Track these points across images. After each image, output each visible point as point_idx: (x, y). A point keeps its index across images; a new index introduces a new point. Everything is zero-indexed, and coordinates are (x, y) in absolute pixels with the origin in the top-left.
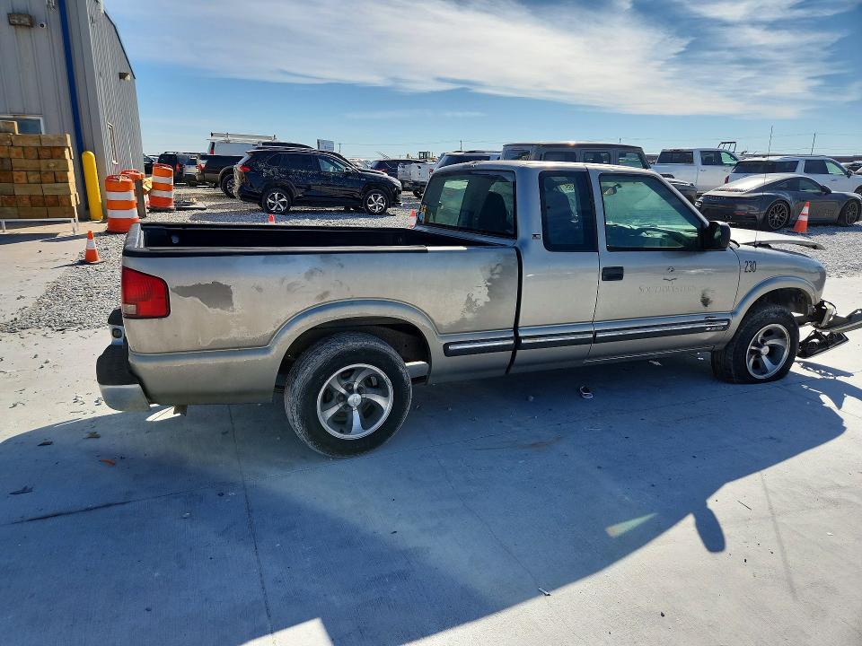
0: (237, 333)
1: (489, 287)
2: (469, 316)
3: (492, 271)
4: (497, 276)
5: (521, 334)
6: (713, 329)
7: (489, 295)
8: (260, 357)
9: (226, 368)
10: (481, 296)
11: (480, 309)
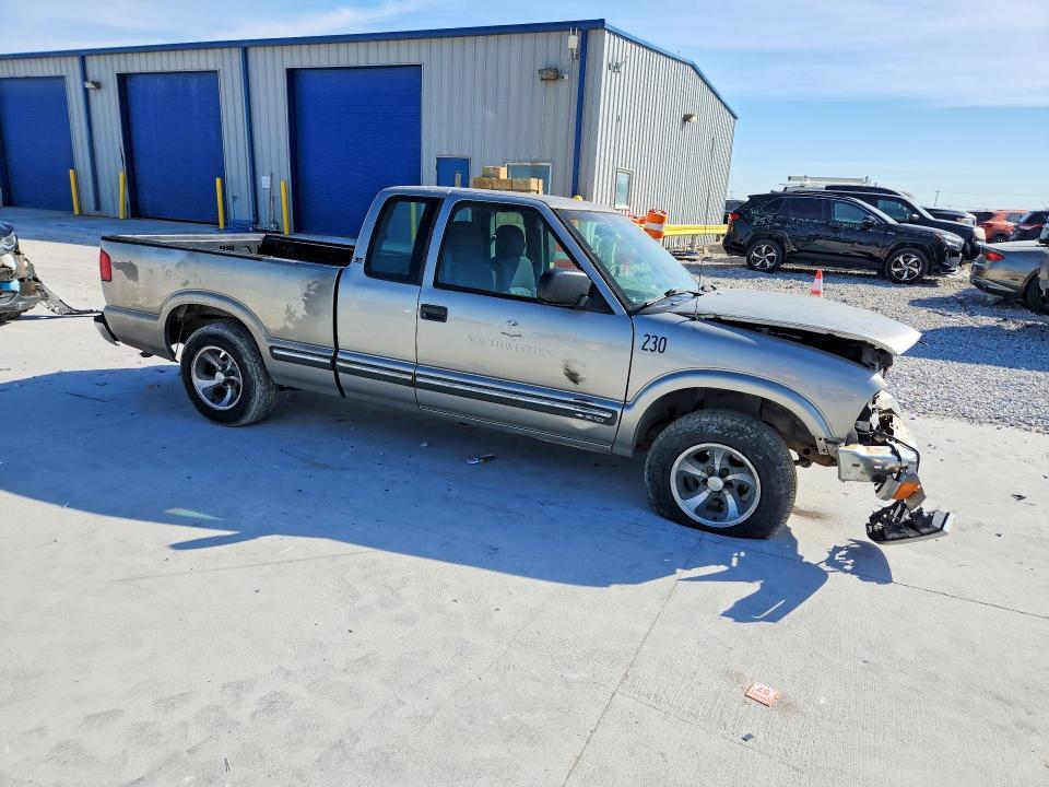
0: (143, 303)
1: (306, 302)
2: (290, 325)
3: (308, 286)
4: (313, 293)
5: (339, 356)
6: (588, 417)
7: (305, 308)
8: (154, 322)
9: (137, 326)
10: (300, 309)
11: (298, 322)
